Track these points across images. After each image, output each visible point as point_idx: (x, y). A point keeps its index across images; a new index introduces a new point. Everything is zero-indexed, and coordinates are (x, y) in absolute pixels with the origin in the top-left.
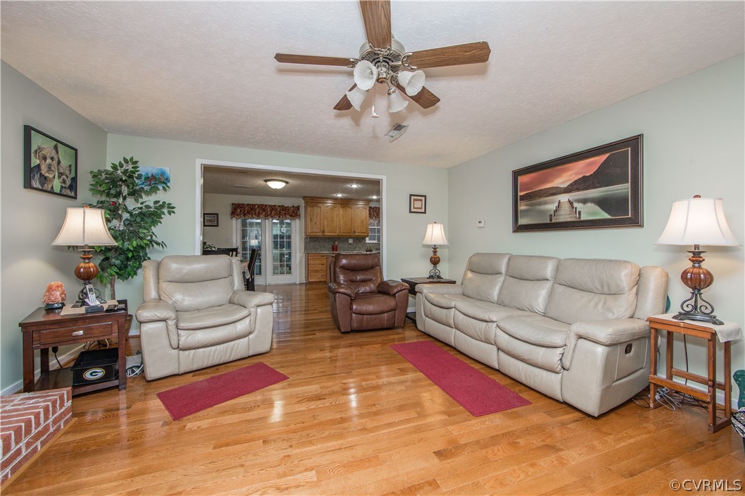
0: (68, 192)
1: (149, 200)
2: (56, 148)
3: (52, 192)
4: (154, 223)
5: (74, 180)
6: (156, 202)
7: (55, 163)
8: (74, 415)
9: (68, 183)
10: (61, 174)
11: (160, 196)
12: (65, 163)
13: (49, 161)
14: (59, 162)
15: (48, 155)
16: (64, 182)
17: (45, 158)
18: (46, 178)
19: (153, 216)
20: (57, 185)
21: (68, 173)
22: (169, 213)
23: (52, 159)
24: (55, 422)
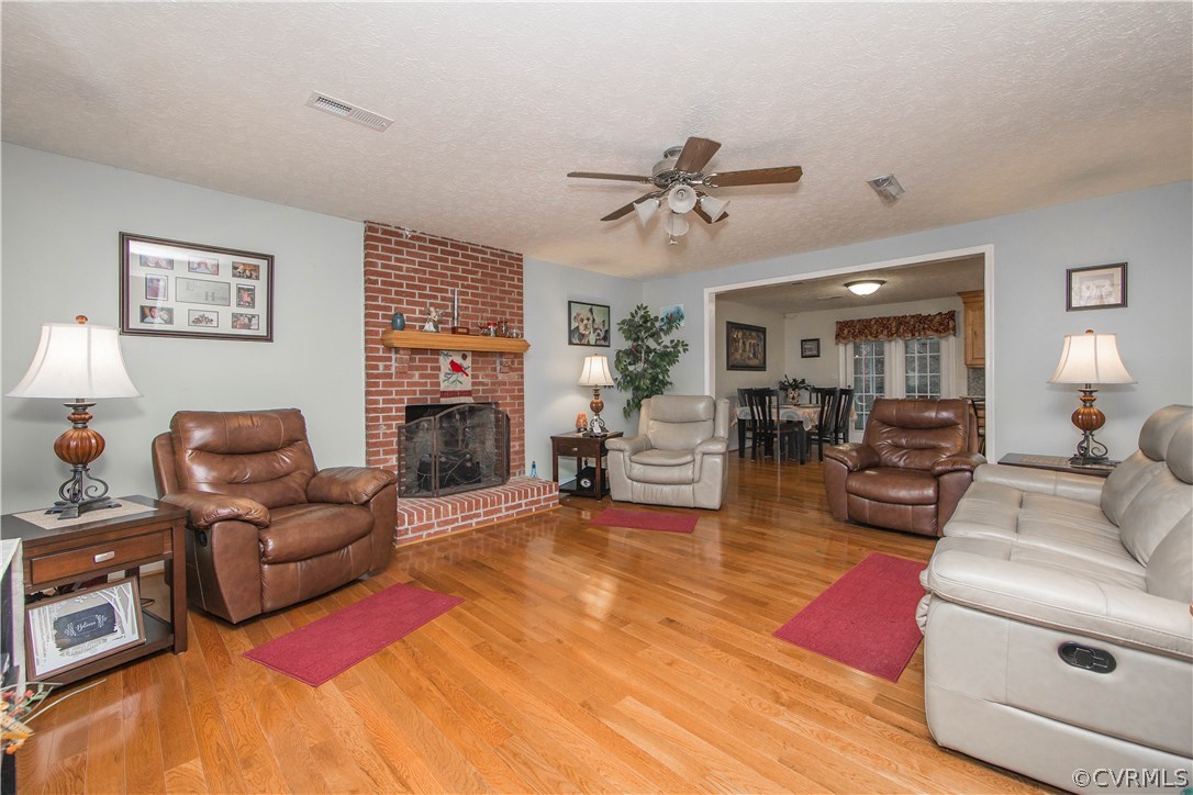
0: (603, 343)
1: (666, 340)
2: (591, 310)
3: (588, 345)
4: (671, 363)
5: (607, 332)
6: (672, 341)
7: (591, 322)
8: (560, 503)
9: (602, 336)
10: (595, 330)
11: (675, 335)
12: (598, 320)
13: (585, 322)
14: (594, 320)
15: (585, 318)
16: (599, 335)
17: (582, 320)
18: (583, 335)
19: (669, 356)
20: (592, 338)
21: (601, 327)
22: (685, 350)
23: (588, 319)
24: (545, 500)
